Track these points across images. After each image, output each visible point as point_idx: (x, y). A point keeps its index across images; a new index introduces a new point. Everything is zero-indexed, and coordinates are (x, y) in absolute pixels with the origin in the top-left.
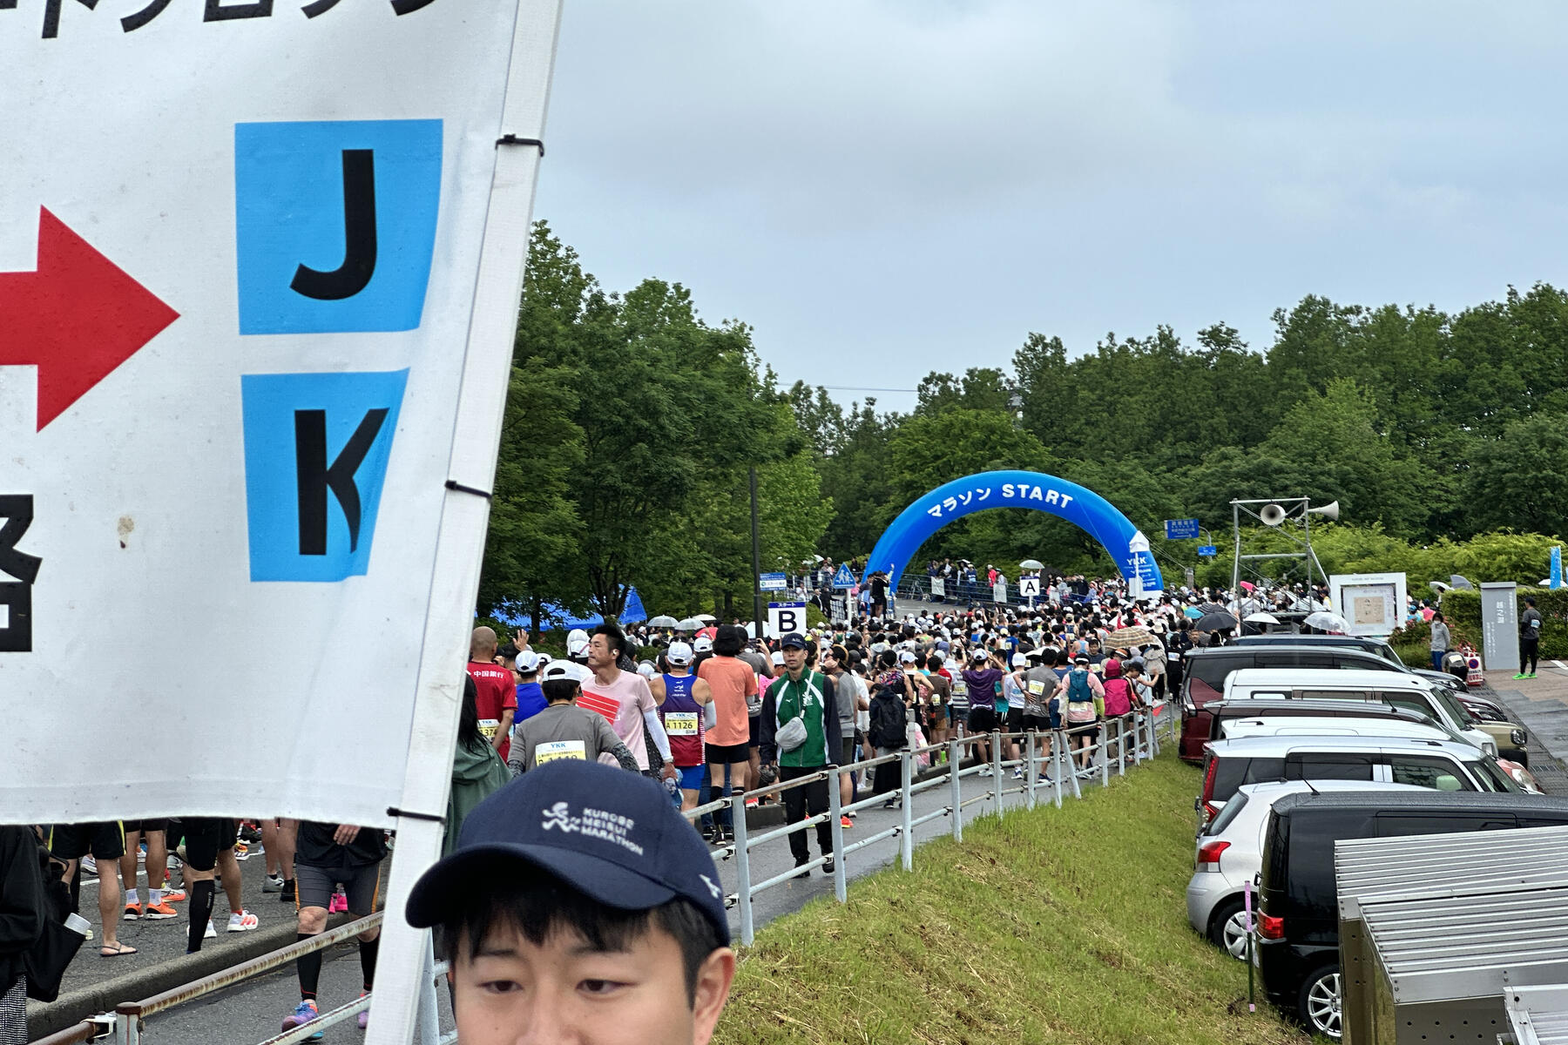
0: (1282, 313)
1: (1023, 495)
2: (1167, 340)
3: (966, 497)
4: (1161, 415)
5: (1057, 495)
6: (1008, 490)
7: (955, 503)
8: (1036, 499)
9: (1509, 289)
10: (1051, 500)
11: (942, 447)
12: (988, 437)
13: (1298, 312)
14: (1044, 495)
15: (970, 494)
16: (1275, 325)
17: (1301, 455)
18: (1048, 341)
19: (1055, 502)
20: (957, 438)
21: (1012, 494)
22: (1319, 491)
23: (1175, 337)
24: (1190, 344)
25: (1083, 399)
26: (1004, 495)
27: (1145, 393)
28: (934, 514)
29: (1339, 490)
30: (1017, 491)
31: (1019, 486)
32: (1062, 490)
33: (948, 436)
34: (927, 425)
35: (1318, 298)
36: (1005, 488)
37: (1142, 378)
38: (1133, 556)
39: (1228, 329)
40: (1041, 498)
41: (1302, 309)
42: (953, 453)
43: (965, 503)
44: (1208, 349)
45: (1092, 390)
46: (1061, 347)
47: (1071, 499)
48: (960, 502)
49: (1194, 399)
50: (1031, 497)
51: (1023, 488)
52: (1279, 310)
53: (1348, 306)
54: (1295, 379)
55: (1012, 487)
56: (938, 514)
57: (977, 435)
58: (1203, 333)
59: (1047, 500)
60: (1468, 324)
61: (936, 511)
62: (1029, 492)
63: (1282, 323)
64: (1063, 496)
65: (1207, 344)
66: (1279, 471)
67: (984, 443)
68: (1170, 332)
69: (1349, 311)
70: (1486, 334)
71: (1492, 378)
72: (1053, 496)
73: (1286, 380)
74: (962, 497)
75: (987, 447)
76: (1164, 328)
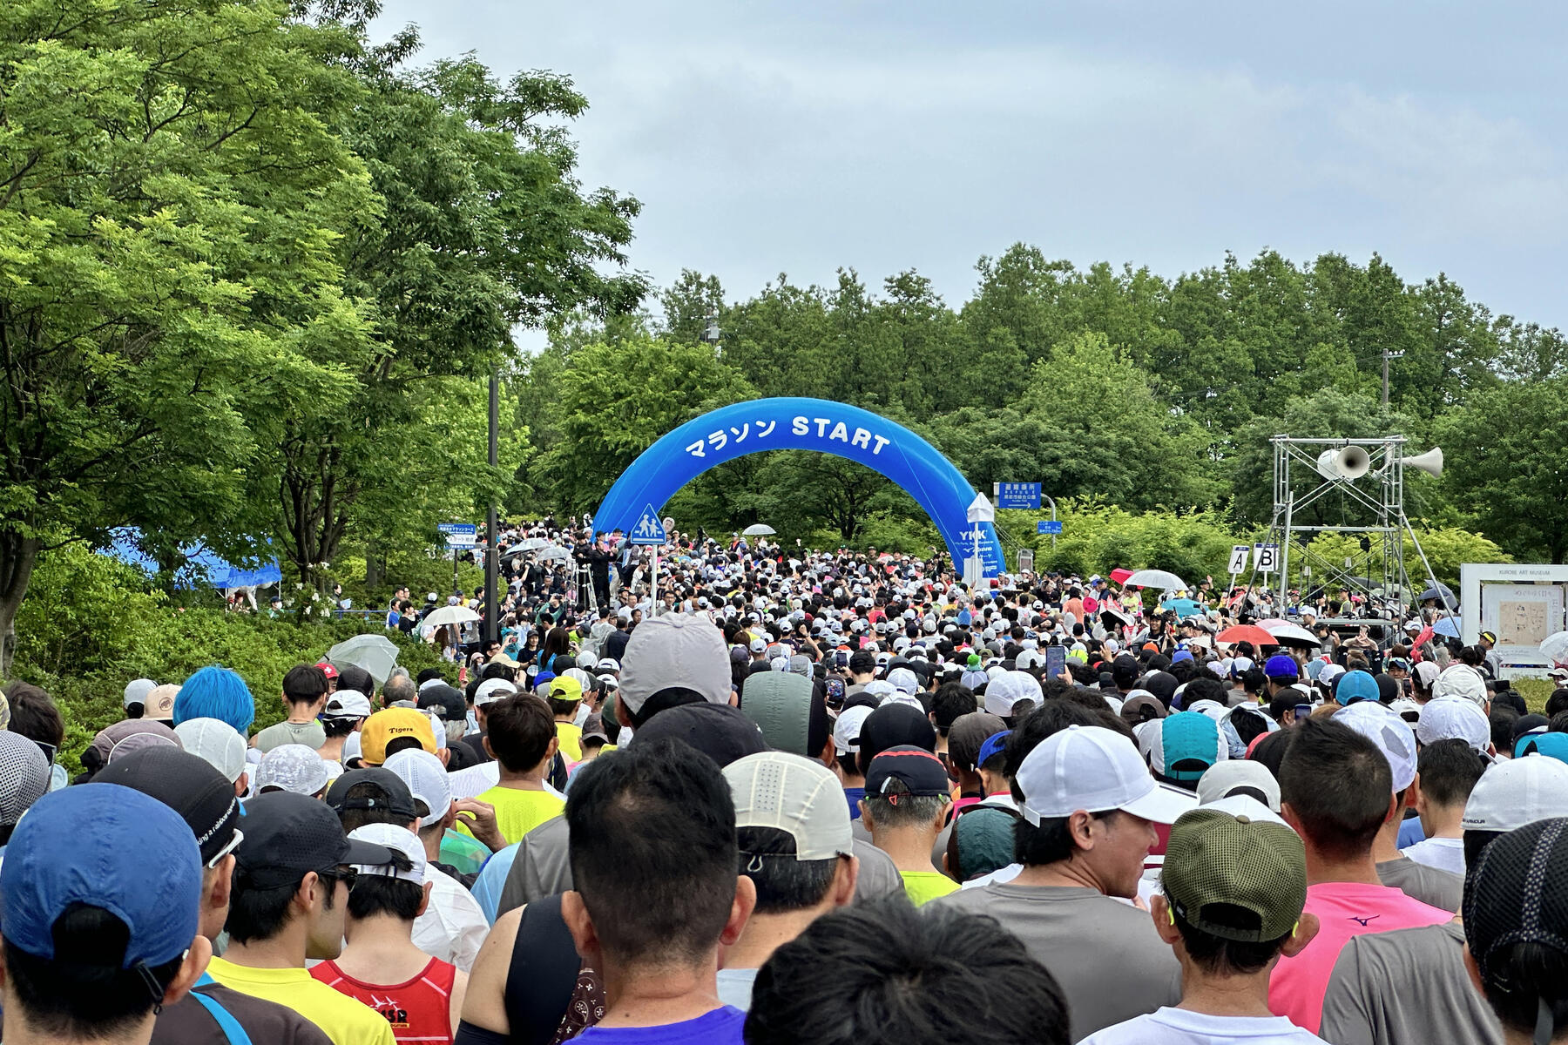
0: (987, 262)
1: (821, 433)
2: (849, 288)
3: (741, 432)
4: (842, 373)
5: (868, 436)
6: (800, 426)
7: (724, 438)
8: (838, 440)
9: (1227, 256)
10: (860, 443)
11: (626, 383)
12: (686, 375)
13: (1004, 262)
14: (851, 434)
15: (746, 427)
16: (979, 276)
17: (1069, 420)
18: (703, 280)
19: (864, 446)
20: (645, 373)
21: (806, 430)
22: (1096, 466)
23: (859, 283)
24: (877, 294)
25: (747, 350)
26: (795, 431)
27: (824, 346)
28: (694, 453)
29: (1119, 466)
30: (813, 427)
31: (816, 421)
32: (875, 429)
33: (632, 369)
34: (607, 355)
35: (1028, 248)
36: (796, 422)
37: (819, 329)
38: (972, 527)
39: (919, 278)
40: (845, 439)
41: (1008, 259)
42: (640, 392)
43: (738, 441)
44: (896, 300)
45: (758, 340)
46: (718, 288)
47: (887, 442)
48: (731, 437)
49: (884, 356)
50: (832, 437)
51: (822, 423)
52: (985, 258)
53: (1056, 261)
54: (1002, 340)
55: (806, 421)
56: (701, 454)
57: (672, 369)
58: (891, 281)
59: (854, 442)
60: (1188, 292)
61: (698, 449)
62: (829, 429)
63: (987, 273)
64: (877, 437)
65: (896, 294)
66: (1046, 438)
67: (678, 382)
68: (854, 276)
69: (1057, 266)
70: (1208, 304)
71: (1218, 355)
72: (862, 437)
73: (991, 340)
74: (735, 431)
75: (683, 386)
76: (846, 270)
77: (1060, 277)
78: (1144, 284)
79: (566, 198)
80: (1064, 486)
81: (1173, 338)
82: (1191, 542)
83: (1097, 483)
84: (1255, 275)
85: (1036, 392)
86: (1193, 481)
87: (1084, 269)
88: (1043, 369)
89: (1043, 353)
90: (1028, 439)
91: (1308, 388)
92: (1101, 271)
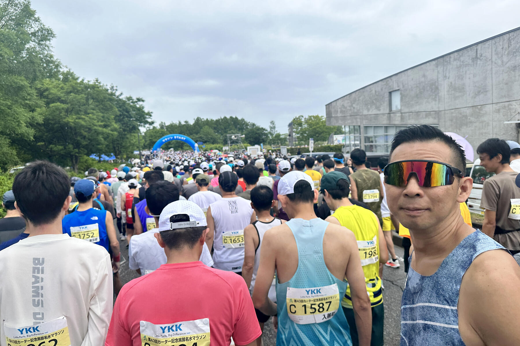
1: (178, 138)
8: (180, 139)
21: (176, 138)
32: (184, 137)
38: (195, 147)
47: (185, 139)
48: (168, 139)
56: (164, 141)
59: (182, 139)
77: (203, 120)
78: (212, 120)
79: (144, 112)
80: (205, 142)
81: (215, 126)
82: (219, 147)
83: (209, 142)
84: (224, 119)
85: (201, 132)
86: (219, 141)
87: (205, 119)
88: (202, 130)
89: (201, 128)
90: (201, 137)
91: (230, 130)
92: (207, 119)
